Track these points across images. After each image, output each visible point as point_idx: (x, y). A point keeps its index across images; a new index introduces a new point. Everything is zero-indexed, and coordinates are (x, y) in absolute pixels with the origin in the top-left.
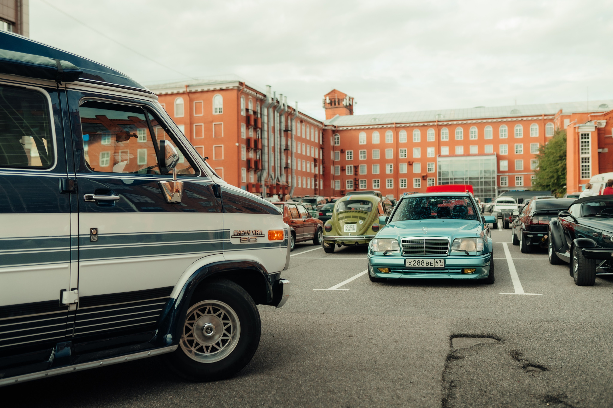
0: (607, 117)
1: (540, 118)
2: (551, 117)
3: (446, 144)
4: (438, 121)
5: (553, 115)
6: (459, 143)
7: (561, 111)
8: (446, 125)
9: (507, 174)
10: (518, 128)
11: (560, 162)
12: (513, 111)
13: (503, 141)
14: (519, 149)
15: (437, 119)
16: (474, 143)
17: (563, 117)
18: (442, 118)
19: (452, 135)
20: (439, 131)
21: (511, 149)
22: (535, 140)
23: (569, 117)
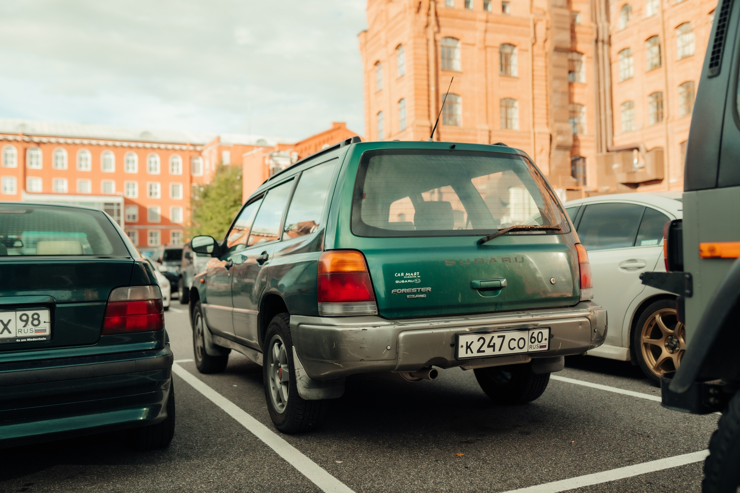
0: (299, 148)
1: (184, 148)
2: (199, 148)
3: (37, 173)
4: (24, 135)
5: (202, 145)
6: (60, 174)
7: (218, 139)
8: (39, 144)
9: (136, 227)
10: (153, 160)
11: (233, 209)
12: (145, 133)
13: (131, 177)
14: (154, 190)
15: (20, 131)
16: (84, 175)
17: (221, 148)
18: (28, 131)
19: (47, 160)
20: (25, 150)
21: (142, 190)
22: (177, 179)
23: (228, 148)
